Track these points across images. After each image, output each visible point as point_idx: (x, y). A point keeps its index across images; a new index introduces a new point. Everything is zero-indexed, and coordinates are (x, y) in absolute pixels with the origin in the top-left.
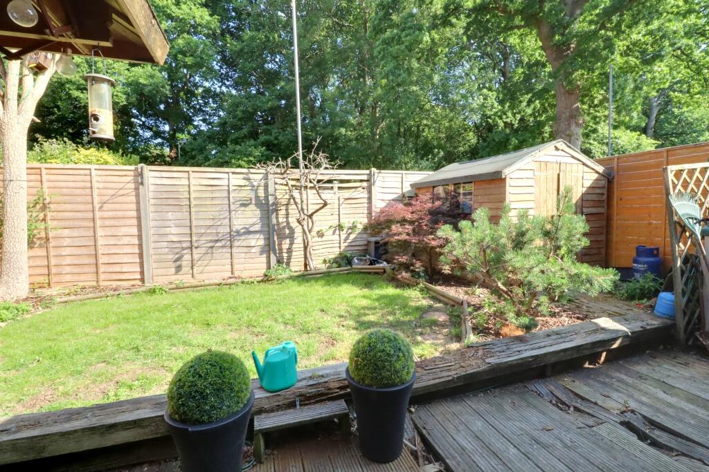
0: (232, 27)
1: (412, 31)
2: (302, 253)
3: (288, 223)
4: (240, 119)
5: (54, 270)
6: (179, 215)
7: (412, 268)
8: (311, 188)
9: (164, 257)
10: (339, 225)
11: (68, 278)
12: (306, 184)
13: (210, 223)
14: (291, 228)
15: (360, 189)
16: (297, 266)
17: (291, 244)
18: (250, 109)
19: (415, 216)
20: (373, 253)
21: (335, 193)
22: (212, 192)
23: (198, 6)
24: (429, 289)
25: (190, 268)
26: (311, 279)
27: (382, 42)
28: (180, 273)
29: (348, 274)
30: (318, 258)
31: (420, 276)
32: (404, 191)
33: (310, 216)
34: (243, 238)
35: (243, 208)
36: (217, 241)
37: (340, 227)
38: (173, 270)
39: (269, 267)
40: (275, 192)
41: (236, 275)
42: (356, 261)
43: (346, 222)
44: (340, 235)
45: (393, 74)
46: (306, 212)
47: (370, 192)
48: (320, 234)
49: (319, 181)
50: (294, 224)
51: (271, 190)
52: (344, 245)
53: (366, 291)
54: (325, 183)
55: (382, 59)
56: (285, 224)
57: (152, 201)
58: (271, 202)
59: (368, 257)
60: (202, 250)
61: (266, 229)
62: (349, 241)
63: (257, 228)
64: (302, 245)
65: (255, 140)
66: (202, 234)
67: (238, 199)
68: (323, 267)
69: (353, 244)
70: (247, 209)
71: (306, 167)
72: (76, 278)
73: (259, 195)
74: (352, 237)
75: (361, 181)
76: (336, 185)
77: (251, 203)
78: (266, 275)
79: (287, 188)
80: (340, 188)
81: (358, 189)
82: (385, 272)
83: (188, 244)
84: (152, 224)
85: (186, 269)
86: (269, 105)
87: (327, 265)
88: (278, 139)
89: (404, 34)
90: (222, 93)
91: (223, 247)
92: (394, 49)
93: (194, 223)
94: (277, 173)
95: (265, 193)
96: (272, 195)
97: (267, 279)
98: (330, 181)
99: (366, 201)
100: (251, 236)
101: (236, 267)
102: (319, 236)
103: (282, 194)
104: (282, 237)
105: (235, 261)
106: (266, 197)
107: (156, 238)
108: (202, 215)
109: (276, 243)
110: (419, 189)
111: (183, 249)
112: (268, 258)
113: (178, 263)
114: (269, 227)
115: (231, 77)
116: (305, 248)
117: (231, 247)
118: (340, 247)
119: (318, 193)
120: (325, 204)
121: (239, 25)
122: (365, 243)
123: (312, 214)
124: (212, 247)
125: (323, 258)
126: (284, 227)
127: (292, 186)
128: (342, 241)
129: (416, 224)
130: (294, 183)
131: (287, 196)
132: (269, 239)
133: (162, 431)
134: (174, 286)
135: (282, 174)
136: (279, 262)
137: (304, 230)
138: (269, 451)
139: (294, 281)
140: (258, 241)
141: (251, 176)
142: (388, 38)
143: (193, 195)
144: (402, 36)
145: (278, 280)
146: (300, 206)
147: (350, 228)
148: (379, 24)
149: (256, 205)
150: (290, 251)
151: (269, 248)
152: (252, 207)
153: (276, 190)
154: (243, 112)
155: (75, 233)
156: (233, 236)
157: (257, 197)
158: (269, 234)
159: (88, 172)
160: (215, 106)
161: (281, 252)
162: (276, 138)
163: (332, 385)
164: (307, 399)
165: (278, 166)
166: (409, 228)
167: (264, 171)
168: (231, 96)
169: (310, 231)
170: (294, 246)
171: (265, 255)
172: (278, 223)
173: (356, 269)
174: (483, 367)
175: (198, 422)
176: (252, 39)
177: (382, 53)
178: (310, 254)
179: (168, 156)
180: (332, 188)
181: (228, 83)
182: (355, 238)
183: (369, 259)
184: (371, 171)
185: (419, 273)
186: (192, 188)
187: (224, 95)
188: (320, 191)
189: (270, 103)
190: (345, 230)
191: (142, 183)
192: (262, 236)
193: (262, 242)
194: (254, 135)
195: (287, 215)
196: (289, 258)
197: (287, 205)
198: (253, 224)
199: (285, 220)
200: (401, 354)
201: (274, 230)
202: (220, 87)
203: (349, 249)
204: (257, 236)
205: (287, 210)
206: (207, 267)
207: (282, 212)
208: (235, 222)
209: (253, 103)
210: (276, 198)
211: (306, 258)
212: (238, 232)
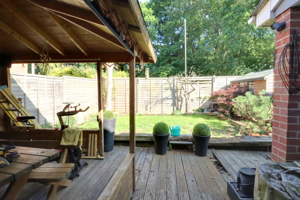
0: (163, 19)
1: (239, 13)
2: (185, 107)
3: (181, 96)
4: (165, 56)
5: (116, 107)
6: (147, 93)
7: (225, 113)
8: (189, 84)
9: (143, 105)
10: (200, 97)
11: (119, 110)
12: (188, 82)
13: (156, 95)
14: (182, 98)
15: (209, 84)
16: (183, 111)
17: (182, 103)
18: (168, 52)
19: (228, 94)
20: (212, 108)
21: (198, 85)
22: (157, 85)
23: (151, 15)
24: (231, 122)
25: (149, 109)
26: (187, 115)
27: (224, 19)
28: (147, 110)
29: (201, 115)
30: (191, 109)
31: (228, 117)
32: (227, 84)
33: (189, 94)
34: (166, 100)
35: (166, 91)
36: (158, 101)
37: (200, 98)
38: (145, 110)
39: (174, 111)
40: (177, 85)
41: (163, 113)
42: (206, 111)
43: (202, 96)
44: (200, 101)
45: (229, 32)
46: (187, 92)
47: (212, 85)
48: (192, 100)
49: (192, 81)
50: (183, 96)
51: (175, 85)
52: (201, 105)
53: (207, 120)
54: (195, 82)
55: (224, 26)
56: (180, 96)
57: (141, 88)
58: (175, 89)
59: (210, 109)
60: (153, 104)
61: (173, 98)
62: (203, 103)
63: (170, 97)
64: (185, 104)
65: (170, 64)
66: (153, 99)
67: (165, 88)
68: (193, 112)
69: (205, 104)
70: (167, 91)
71: (187, 76)
72: (121, 110)
73: (171, 86)
74: (204, 102)
75: (209, 81)
76: (198, 82)
77: (169, 89)
78: (173, 113)
79: (181, 84)
80: (200, 83)
81: (208, 84)
82: (216, 115)
83: (149, 102)
84: (140, 95)
85: (148, 110)
86: (176, 50)
87: (194, 112)
88: (179, 63)
89: (235, 15)
90: (158, 45)
91: (160, 103)
92: (230, 22)
93: (151, 95)
94: (178, 79)
95: (173, 86)
96: (176, 86)
97: (173, 114)
98: (196, 81)
99: (211, 88)
100: (168, 100)
101: (163, 110)
102: (192, 101)
103: (179, 86)
104: (178, 101)
105: (163, 108)
106: (174, 87)
107: (141, 99)
108: (154, 93)
109: (176, 103)
110: (234, 83)
111: (148, 103)
112: (174, 108)
113: (146, 107)
114: (174, 97)
115: (162, 39)
116: (186, 105)
117: (162, 103)
118: (199, 105)
119: (191, 86)
120: (194, 89)
121: (165, 18)
122: (210, 104)
123: (189, 93)
124: (156, 103)
125: (193, 109)
126: (179, 97)
127: (183, 83)
128: (200, 103)
129: (228, 97)
130: (183, 82)
131: (181, 87)
132: (174, 101)
133: (150, 140)
134: (145, 114)
135: (179, 79)
136: (177, 109)
137: (186, 98)
138: (172, 149)
139: (182, 115)
140: (171, 102)
141: (169, 80)
142: (227, 18)
143: (152, 86)
144: (234, 16)
145: (176, 115)
146: (185, 90)
147: (204, 98)
148: (223, 11)
149: (170, 89)
150: (181, 106)
151: (174, 104)
152: (169, 90)
153: (177, 84)
154: (166, 53)
155: (121, 97)
156: (163, 100)
157: (171, 87)
158: (174, 100)
159: (125, 80)
160: (155, 50)
161: (178, 106)
162: (178, 62)
163: (189, 138)
164: (182, 140)
165: (178, 77)
166: (225, 99)
167: (173, 78)
168: (161, 46)
169: (188, 99)
170: (182, 104)
171: (172, 107)
172: (177, 96)
173: (205, 113)
174: (238, 142)
175: (159, 134)
176: (170, 24)
177: (224, 24)
178: (188, 107)
179: (139, 71)
180: (197, 83)
181: (160, 41)
182: (206, 102)
183: (211, 110)
184: (213, 77)
185: (228, 115)
186: (151, 84)
187: (159, 46)
188: (192, 85)
189: (176, 49)
190: (202, 99)
191: (138, 83)
192: (172, 100)
193: (172, 102)
194: (170, 61)
195: (181, 93)
196: (181, 108)
197: (181, 90)
198: (169, 96)
199: (180, 95)
200: (206, 129)
201: (176, 98)
202: (158, 43)
203: (203, 106)
204: (170, 100)
205: (181, 91)
206: (155, 109)
207: (179, 92)
208: (163, 95)
209: (169, 49)
210: (177, 87)
211: (186, 108)
212: (164, 98)
